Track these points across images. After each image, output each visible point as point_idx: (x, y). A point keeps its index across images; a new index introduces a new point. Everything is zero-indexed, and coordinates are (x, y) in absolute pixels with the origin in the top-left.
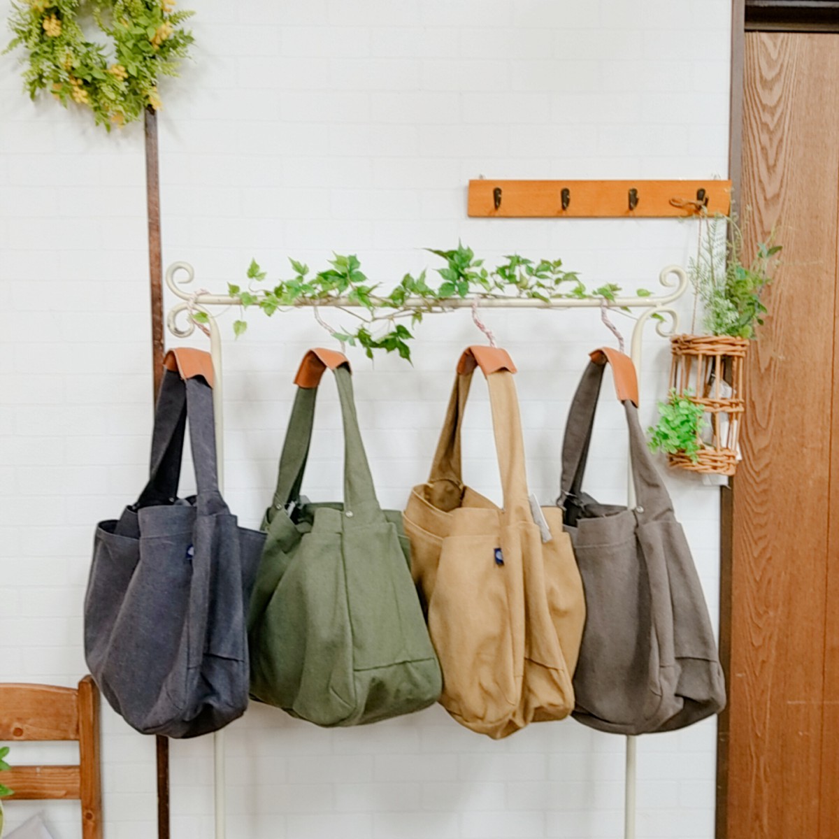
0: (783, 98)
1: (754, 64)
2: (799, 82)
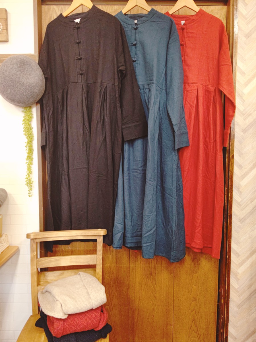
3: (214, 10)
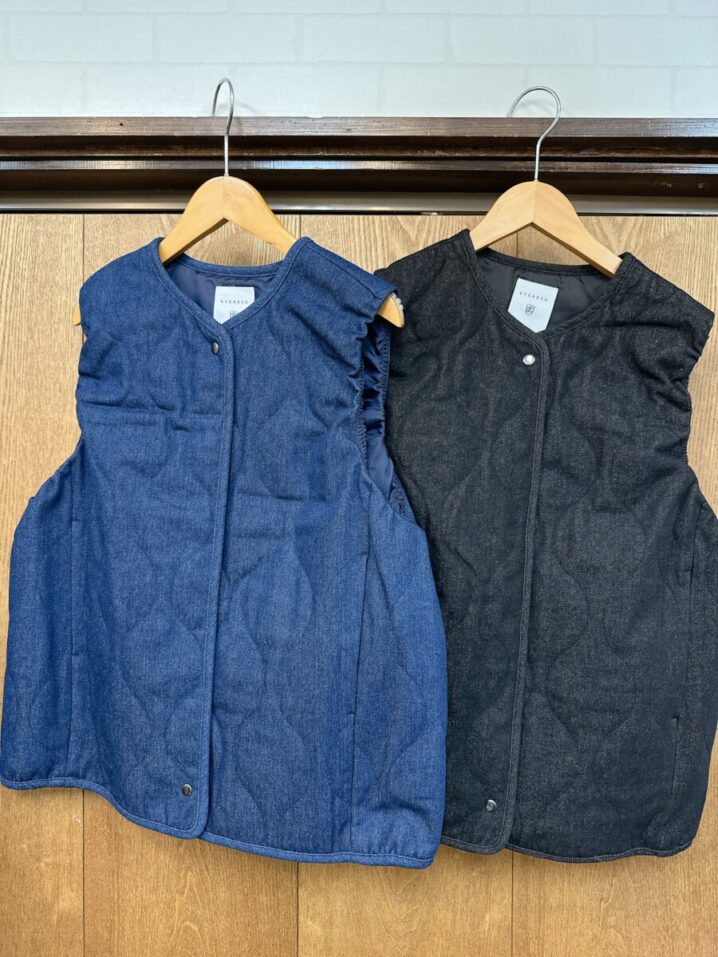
3: (676, 232)
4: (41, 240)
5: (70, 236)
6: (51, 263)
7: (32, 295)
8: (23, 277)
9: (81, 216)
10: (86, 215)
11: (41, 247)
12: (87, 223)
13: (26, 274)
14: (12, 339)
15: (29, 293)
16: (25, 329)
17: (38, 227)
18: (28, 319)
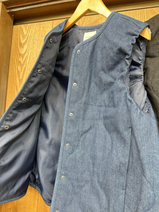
0: (27, 50)
1: (18, 37)
2: (34, 43)
4: (42, 29)
5: (49, 27)
6: (43, 35)
7: (38, 44)
8: (36, 40)
9: (52, 21)
10: (54, 21)
11: (41, 31)
12: (54, 23)
13: (37, 39)
14: (32, 57)
15: (37, 44)
16: (35, 54)
17: (41, 26)
18: (36, 51)
